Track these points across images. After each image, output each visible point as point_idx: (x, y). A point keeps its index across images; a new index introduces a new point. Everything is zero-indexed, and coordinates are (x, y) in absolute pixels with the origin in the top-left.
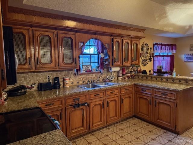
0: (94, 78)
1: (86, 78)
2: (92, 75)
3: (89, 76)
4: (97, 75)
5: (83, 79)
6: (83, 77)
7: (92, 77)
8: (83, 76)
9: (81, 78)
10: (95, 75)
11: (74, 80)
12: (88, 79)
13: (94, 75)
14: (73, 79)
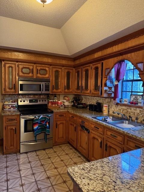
0: (137, 115)
1: (127, 111)
2: (135, 110)
3: (131, 109)
4: (142, 111)
5: (124, 112)
6: (124, 109)
7: (135, 113)
8: (124, 107)
9: (122, 110)
10: (140, 111)
11: (115, 110)
12: (129, 113)
13: (138, 110)
14: (114, 108)
